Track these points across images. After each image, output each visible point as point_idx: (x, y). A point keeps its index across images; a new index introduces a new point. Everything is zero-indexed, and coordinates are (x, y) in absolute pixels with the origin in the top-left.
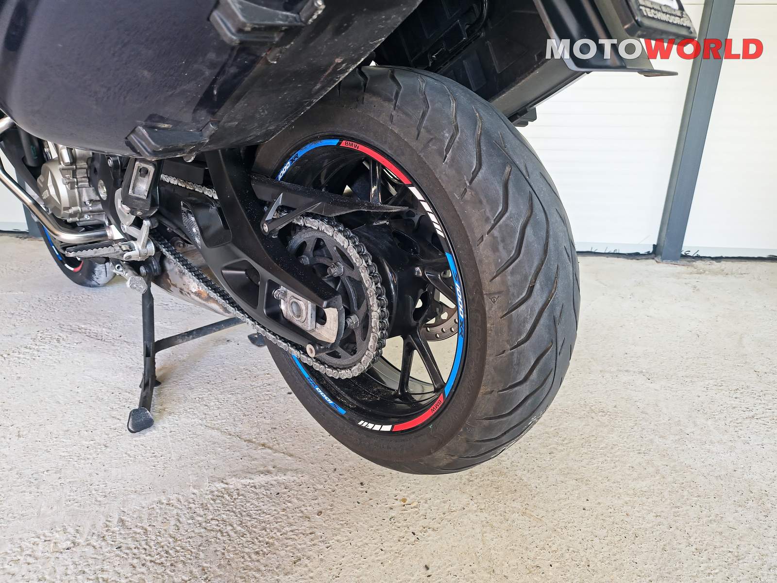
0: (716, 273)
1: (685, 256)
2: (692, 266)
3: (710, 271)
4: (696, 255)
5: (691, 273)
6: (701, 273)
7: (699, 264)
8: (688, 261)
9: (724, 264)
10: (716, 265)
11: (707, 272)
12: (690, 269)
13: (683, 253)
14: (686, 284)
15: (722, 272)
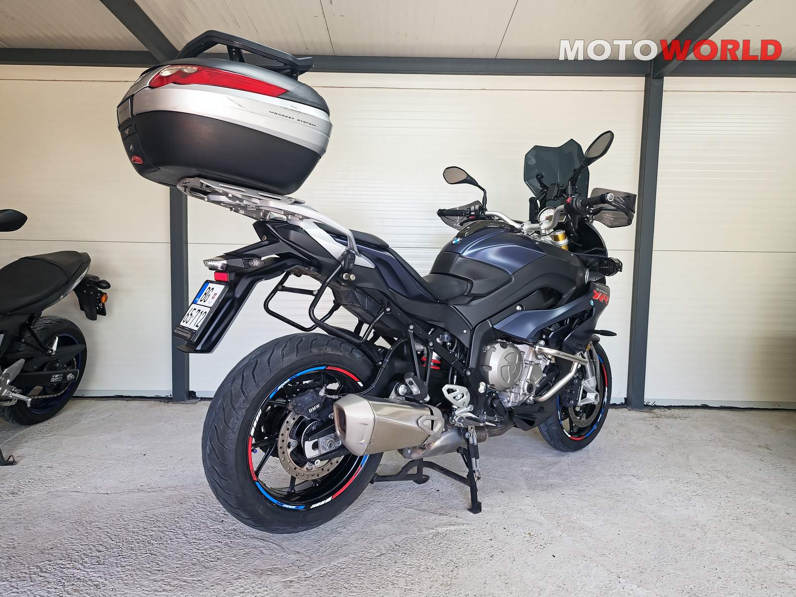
0: (669, 417)
1: (647, 406)
2: (653, 412)
3: (664, 415)
4: (653, 405)
5: (652, 417)
6: (659, 417)
7: (657, 411)
8: (649, 409)
9: (673, 411)
10: (668, 412)
11: (663, 417)
12: (652, 415)
13: (645, 403)
14: (650, 424)
15: (672, 416)
